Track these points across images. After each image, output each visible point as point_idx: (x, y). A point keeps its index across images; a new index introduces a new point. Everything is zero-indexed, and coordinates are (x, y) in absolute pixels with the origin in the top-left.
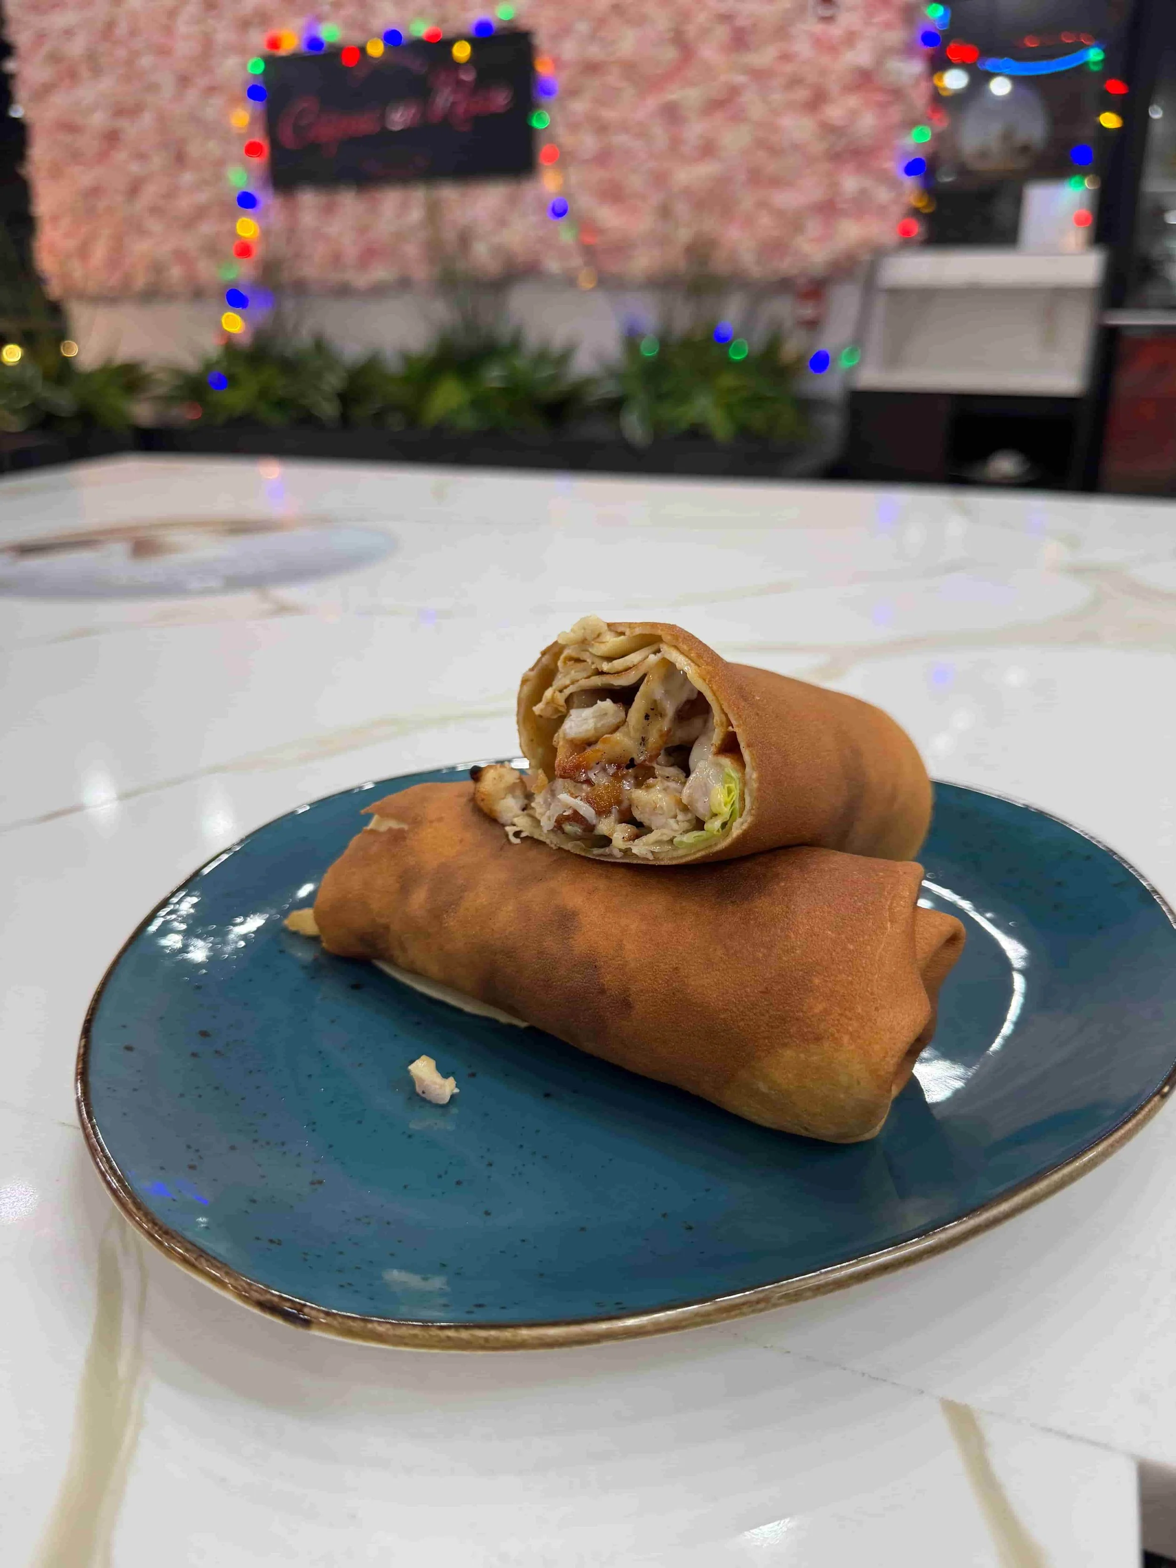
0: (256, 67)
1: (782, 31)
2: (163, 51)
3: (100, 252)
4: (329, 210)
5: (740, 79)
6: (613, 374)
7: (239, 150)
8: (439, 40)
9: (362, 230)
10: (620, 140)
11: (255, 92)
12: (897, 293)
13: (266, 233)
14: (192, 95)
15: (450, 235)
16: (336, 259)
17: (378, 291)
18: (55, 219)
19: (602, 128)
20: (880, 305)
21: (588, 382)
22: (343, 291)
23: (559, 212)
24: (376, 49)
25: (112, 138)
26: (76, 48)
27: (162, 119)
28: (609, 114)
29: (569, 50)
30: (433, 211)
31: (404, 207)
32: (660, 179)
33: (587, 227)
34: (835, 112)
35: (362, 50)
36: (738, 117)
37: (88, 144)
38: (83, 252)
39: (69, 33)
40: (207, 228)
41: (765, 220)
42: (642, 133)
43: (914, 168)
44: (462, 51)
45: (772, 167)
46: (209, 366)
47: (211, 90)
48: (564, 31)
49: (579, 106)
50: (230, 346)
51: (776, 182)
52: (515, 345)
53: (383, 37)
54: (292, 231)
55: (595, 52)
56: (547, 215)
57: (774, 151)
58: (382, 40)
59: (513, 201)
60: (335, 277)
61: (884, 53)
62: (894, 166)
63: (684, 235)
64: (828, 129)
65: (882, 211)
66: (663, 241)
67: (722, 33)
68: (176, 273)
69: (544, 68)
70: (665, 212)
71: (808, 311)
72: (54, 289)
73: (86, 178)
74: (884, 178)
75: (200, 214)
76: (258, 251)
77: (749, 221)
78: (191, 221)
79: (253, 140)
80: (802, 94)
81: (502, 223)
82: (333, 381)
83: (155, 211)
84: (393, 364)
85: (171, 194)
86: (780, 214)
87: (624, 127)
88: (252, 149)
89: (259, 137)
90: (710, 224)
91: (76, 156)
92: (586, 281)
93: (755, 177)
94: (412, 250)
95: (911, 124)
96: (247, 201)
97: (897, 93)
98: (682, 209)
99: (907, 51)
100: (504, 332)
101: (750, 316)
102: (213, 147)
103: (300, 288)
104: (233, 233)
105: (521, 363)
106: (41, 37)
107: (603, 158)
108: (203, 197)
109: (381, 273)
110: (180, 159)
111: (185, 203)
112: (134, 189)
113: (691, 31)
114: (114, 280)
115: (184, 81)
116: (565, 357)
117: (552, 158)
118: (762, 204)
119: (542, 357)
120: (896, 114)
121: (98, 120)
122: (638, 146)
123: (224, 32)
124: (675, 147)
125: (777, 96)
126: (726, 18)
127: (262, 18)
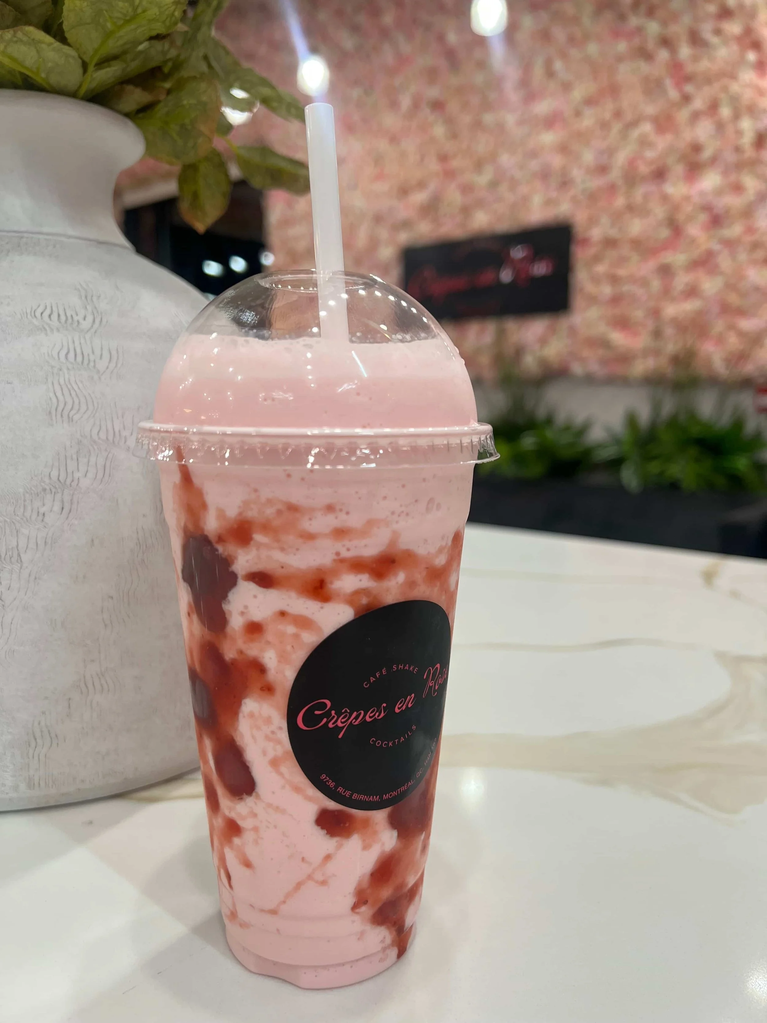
1: (748, 212)
5: (716, 247)
6: (617, 441)
10: (626, 288)
15: (509, 350)
19: (614, 280)
21: (601, 446)
28: (622, 272)
29: (597, 233)
30: (501, 335)
31: (482, 334)
32: (656, 313)
33: (602, 344)
36: (714, 271)
41: (732, 339)
42: (644, 283)
45: (737, 302)
47: (373, 266)
48: (593, 221)
49: (601, 269)
51: (741, 312)
52: (549, 421)
55: (613, 233)
57: (739, 292)
59: (552, 330)
63: (670, 349)
66: (657, 352)
67: (703, 217)
70: (657, 334)
71: (766, 401)
77: (720, 340)
80: (761, 254)
81: (543, 341)
86: (741, 334)
87: (632, 279)
90: (691, 342)
93: (726, 309)
94: (486, 359)
98: (669, 331)
100: (541, 413)
101: (719, 407)
105: (549, 434)
107: (616, 300)
113: (681, 217)
116: (583, 431)
118: (732, 327)
119: (567, 428)
122: (639, 292)
123: (383, 233)
124: (666, 292)
125: (743, 256)
126: (707, 208)
127: (406, 224)
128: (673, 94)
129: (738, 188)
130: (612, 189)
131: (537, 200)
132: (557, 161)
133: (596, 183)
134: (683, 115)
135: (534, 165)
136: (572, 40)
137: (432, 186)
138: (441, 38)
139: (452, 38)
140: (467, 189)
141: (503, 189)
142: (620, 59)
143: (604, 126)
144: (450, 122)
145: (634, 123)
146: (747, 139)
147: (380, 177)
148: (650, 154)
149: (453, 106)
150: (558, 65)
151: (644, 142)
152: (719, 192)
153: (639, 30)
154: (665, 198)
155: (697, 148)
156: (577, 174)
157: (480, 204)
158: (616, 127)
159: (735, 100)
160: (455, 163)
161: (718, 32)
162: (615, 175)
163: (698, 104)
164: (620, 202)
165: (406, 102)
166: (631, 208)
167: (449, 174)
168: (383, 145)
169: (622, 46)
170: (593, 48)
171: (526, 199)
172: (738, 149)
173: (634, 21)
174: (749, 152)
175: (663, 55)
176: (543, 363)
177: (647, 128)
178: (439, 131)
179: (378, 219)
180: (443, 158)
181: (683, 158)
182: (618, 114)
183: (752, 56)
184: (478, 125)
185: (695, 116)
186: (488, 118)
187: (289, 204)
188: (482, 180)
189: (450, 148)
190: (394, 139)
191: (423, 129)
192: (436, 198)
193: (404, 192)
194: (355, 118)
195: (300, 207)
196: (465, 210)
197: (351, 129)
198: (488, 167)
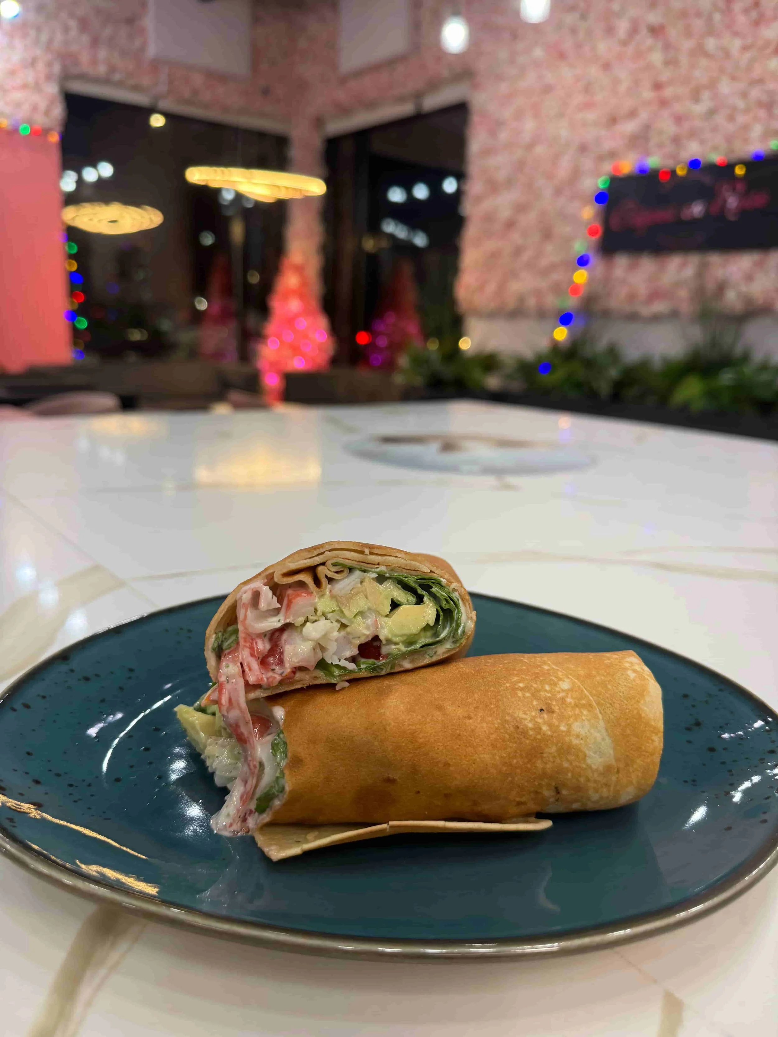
0: (602, 184)
2: (550, 176)
3: (491, 288)
4: (632, 267)
7: (583, 231)
8: (727, 164)
9: (653, 279)
11: (601, 198)
13: (591, 280)
14: (562, 200)
15: (711, 286)
16: (632, 297)
17: (656, 319)
22: (633, 317)
24: (681, 172)
25: (510, 225)
26: (501, 175)
27: (541, 214)
30: (702, 270)
31: (684, 265)
35: (674, 172)
37: (497, 228)
38: (481, 288)
39: (499, 168)
40: (556, 276)
44: (740, 171)
46: (539, 357)
47: (574, 197)
50: (555, 347)
52: (746, 358)
53: (688, 164)
54: (607, 279)
59: (759, 265)
60: (629, 308)
68: (531, 302)
73: (492, 246)
75: (552, 267)
76: (582, 292)
78: (545, 272)
79: (593, 225)
81: (749, 278)
82: (614, 373)
83: (528, 266)
84: (657, 364)
85: (538, 256)
88: (592, 232)
89: (598, 224)
91: (489, 234)
94: (683, 293)
96: (583, 262)
100: (738, 350)
102: (569, 229)
103: (606, 314)
104: (572, 281)
105: (748, 370)
106: (485, 170)
108: (556, 258)
109: (660, 307)
110: (548, 236)
111: (544, 262)
112: (517, 253)
114: (495, 304)
115: (558, 192)
121: (506, 215)
123: (587, 163)
127: (613, 154)
131: (757, 130)
135: (755, 93)
137: (644, 116)
140: (679, 119)
141: (720, 119)
144: (667, 47)
147: (588, 106)
149: (673, 33)
157: (693, 134)
160: (668, 92)
165: (623, 27)
167: (663, 103)
168: (594, 71)
171: (745, 128)
176: (748, 300)
178: (657, 57)
179: (583, 149)
180: (658, 86)
184: (698, 50)
186: (711, 44)
187: (493, 133)
188: (699, 109)
189: (665, 76)
190: (607, 66)
191: (639, 55)
192: (647, 127)
193: (613, 120)
194: (568, 44)
195: (503, 136)
196: (676, 140)
197: (562, 56)
198: (706, 95)
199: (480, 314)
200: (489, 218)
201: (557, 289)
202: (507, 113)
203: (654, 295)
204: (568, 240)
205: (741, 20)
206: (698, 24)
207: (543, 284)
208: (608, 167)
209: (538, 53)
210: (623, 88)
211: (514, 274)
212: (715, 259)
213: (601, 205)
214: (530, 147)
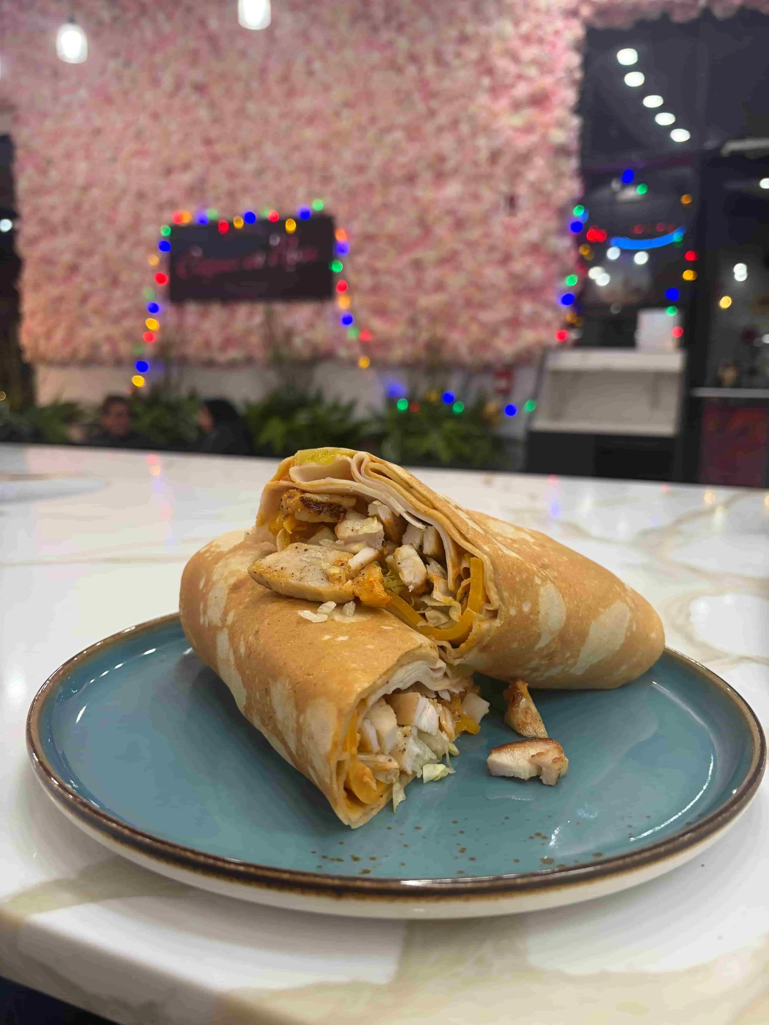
0: (165, 232)
1: (485, 219)
2: (110, 221)
3: (59, 335)
4: (204, 315)
5: (459, 246)
6: (379, 419)
7: (151, 278)
8: (277, 220)
9: (224, 327)
10: (386, 279)
11: (164, 246)
12: (558, 374)
13: (163, 328)
14: (125, 247)
15: (279, 332)
16: (207, 344)
17: (232, 365)
18: (33, 314)
19: (375, 272)
20: (547, 382)
21: (363, 423)
22: (210, 364)
23: (347, 320)
24: (239, 224)
25: (73, 269)
26: (57, 217)
27: (106, 260)
28: (380, 265)
29: (356, 227)
30: (270, 316)
31: (251, 315)
32: (410, 303)
33: (365, 330)
34: (518, 266)
35: (231, 224)
36: (458, 268)
37: (59, 272)
38: (48, 335)
39: (53, 208)
40: (128, 323)
41: (475, 329)
42: (399, 275)
43: (567, 299)
44: (291, 227)
45: (478, 297)
47: (137, 244)
48: (352, 216)
49: (361, 260)
51: (482, 306)
52: (319, 399)
53: (244, 217)
54: (180, 327)
55: (371, 229)
56: (340, 323)
57: (480, 288)
58: (243, 218)
59: (318, 314)
60: (205, 355)
61: (546, 234)
62: (555, 299)
63: (424, 336)
64: (513, 276)
65: (548, 325)
66: (414, 340)
67: (448, 220)
68: (106, 349)
69: (341, 237)
70: (413, 322)
71: (502, 384)
72: (28, 356)
73: (54, 291)
74: (548, 305)
75: (124, 314)
76: (157, 338)
77: (465, 330)
78: (117, 320)
79: (160, 273)
80: (497, 256)
81: (311, 326)
83: (97, 312)
85: (107, 302)
86: (483, 325)
87: (389, 272)
88: (160, 279)
89: (164, 272)
90: (440, 331)
91: (50, 278)
92: (364, 363)
93: (468, 303)
94: (255, 340)
95: (565, 274)
96: (154, 309)
97: (555, 257)
98: (423, 321)
99: (561, 232)
100: (312, 393)
101: (465, 387)
102: (136, 276)
103: (183, 361)
104: (145, 328)
105: (321, 411)
106: (36, 210)
107: (375, 289)
108: (127, 305)
109: (234, 354)
110: (115, 282)
111: (114, 309)
112: (84, 299)
113: (430, 218)
114: (66, 352)
115: (121, 238)
116: (349, 408)
117: (343, 288)
118: (474, 319)
119: (335, 407)
120: (555, 267)
121: (67, 258)
122: (396, 283)
123: (148, 211)
124: (419, 284)
125: (482, 256)
126: (451, 212)
127: (172, 204)
128: (421, 107)
129: (476, 197)
130: (370, 187)
131: (301, 192)
132: (319, 157)
133: (354, 181)
134: (430, 127)
135: (296, 158)
136: (329, 44)
137: (198, 169)
138: (202, 23)
139: (213, 24)
140: (232, 175)
141: (268, 177)
142: (373, 68)
143: (362, 129)
144: (212, 105)
145: (388, 130)
146: (484, 155)
147: (141, 153)
148: (402, 159)
149: (217, 91)
150: (317, 65)
151: (396, 148)
152: (461, 199)
153: (390, 44)
154: (416, 200)
155: (441, 159)
156: (336, 170)
157: (246, 190)
158: (372, 132)
159: (472, 118)
160: (219, 148)
161: (458, 55)
162: (372, 174)
163: (442, 119)
164: (377, 200)
165: (167, 80)
166: (386, 206)
167: (215, 159)
168: (143, 120)
169: (375, 57)
170: (349, 54)
171: (290, 189)
172: (476, 164)
173: (385, 35)
174: (484, 168)
175: (411, 70)
176: (313, 347)
177: (398, 135)
178: (203, 113)
179: (141, 196)
180: (208, 142)
181: (430, 166)
182: (373, 120)
183: (486, 81)
184: (241, 112)
185: (440, 130)
186: (252, 107)
187: (43, 172)
188: (250, 166)
189: (214, 132)
190: (155, 116)
191: (186, 110)
192: (202, 181)
193: (169, 171)
194: (114, 89)
195: (54, 175)
196: (231, 195)
197: (109, 100)
198: (254, 155)
199: (50, 363)
200: (48, 261)
201: (129, 336)
202: (56, 152)
203: (228, 343)
204: (138, 287)
205: (277, 91)
206: (239, 88)
207: (115, 331)
208: (169, 216)
209: (83, 93)
210: (175, 138)
211: (84, 321)
212: (279, 307)
213: (166, 252)
214: (86, 188)
